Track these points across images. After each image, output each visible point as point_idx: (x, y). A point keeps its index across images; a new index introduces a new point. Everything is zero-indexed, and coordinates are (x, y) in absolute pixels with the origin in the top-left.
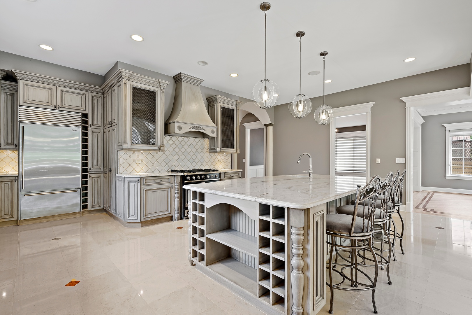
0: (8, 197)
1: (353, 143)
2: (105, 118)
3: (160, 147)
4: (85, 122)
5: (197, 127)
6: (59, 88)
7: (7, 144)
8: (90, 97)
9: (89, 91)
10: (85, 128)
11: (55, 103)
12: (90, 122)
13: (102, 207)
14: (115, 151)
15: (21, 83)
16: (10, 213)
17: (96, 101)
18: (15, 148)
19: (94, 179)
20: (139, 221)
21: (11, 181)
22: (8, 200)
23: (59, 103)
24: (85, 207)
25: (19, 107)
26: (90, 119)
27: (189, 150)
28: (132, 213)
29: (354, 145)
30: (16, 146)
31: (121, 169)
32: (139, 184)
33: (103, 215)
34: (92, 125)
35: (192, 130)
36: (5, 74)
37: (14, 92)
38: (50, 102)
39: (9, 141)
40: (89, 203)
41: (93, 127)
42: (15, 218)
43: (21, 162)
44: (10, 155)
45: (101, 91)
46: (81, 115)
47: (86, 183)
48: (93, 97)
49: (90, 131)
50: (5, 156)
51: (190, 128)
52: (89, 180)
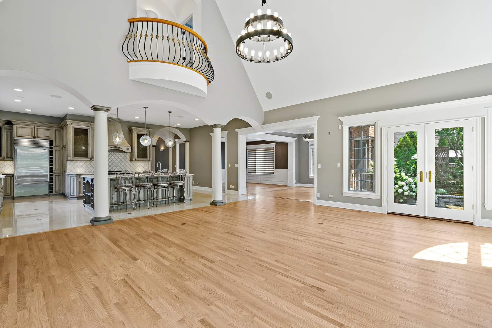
0: (9, 185)
1: (265, 152)
2: (62, 142)
3: (91, 159)
4: (51, 145)
5: (116, 147)
6: (36, 127)
7: (8, 157)
8: (54, 131)
9: (53, 127)
10: (51, 148)
11: (33, 136)
12: (54, 144)
13: (62, 193)
14: (66, 161)
15: (15, 126)
16: (9, 193)
17: (57, 133)
18: (12, 159)
19: (56, 176)
20: (76, 196)
21: (10, 177)
22: (9, 186)
23: (36, 135)
24: (51, 192)
25: (14, 139)
26: (54, 143)
27: (119, 160)
28: (72, 192)
29: (265, 154)
30: (13, 158)
31: (69, 171)
32: (76, 178)
33: (62, 197)
34: (55, 146)
35: (112, 149)
36: (7, 121)
37: (11, 130)
38: (31, 135)
39: (9, 156)
40: (54, 190)
41: (56, 147)
42: (12, 196)
43: (15, 168)
44: (9, 164)
45: (61, 127)
46: (48, 141)
47: (52, 178)
48: (56, 130)
49: (54, 150)
50: (7, 164)
51: (111, 148)
52: (54, 177)
